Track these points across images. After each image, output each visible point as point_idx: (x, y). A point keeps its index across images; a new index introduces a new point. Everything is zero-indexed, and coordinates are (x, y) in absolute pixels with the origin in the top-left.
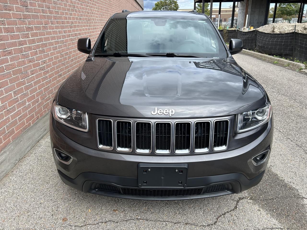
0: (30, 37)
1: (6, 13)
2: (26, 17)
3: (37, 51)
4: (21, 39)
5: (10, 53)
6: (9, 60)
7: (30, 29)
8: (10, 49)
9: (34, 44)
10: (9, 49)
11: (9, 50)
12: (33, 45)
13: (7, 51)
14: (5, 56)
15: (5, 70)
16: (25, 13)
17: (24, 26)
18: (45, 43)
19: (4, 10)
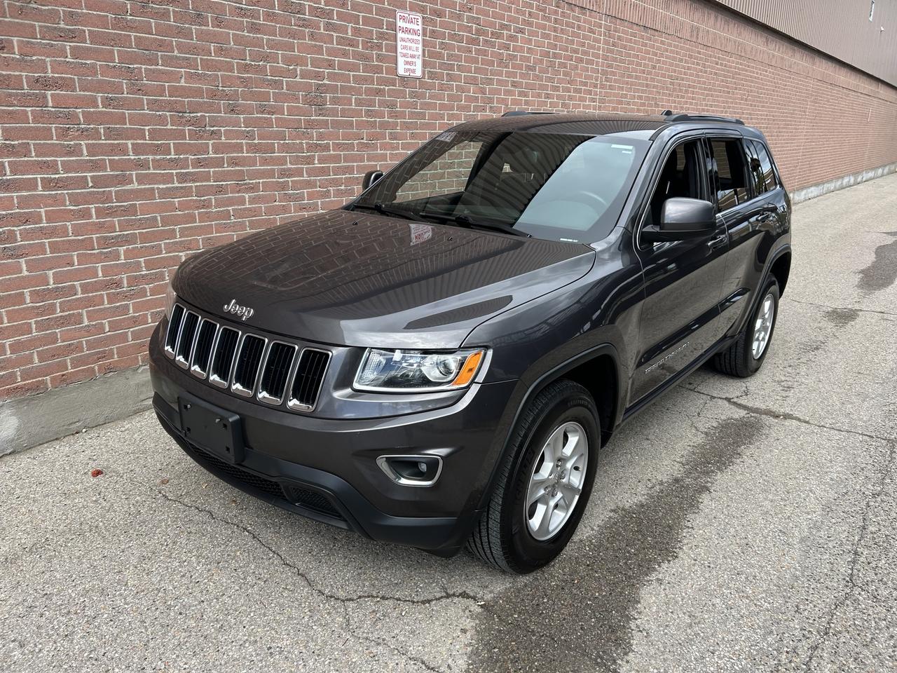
0: (316, 162)
1: (260, 118)
2: (311, 125)
3: (329, 191)
4: (289, 166)
5: (253, 188)
6: (247, 200)
7: (319, 148)
8: (254, 181)
9: (323, 178)
10: (251, 182)
11: (252, 184)
12: (319, 178)
13: (245, 184)
14: (238, 192)
15: (232, 218)
16: (312, 118)
17: (304, 142)
18: (357, 178)
19: (257, 114)
